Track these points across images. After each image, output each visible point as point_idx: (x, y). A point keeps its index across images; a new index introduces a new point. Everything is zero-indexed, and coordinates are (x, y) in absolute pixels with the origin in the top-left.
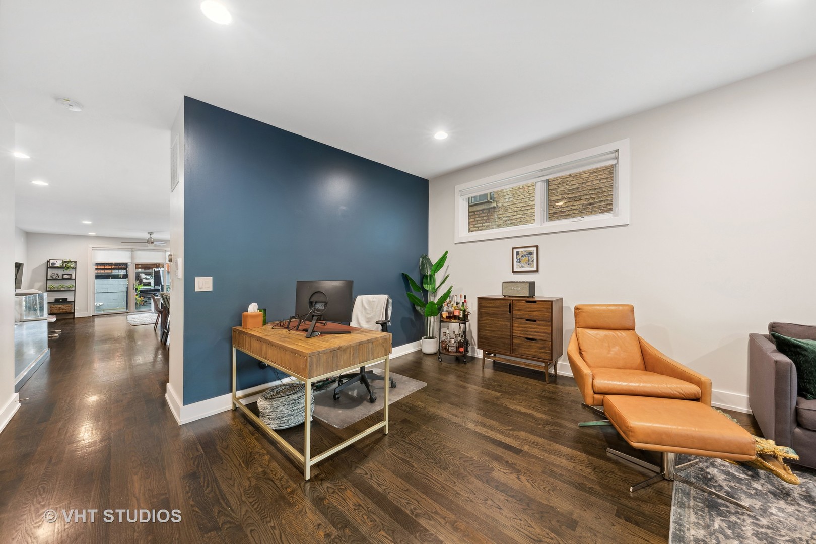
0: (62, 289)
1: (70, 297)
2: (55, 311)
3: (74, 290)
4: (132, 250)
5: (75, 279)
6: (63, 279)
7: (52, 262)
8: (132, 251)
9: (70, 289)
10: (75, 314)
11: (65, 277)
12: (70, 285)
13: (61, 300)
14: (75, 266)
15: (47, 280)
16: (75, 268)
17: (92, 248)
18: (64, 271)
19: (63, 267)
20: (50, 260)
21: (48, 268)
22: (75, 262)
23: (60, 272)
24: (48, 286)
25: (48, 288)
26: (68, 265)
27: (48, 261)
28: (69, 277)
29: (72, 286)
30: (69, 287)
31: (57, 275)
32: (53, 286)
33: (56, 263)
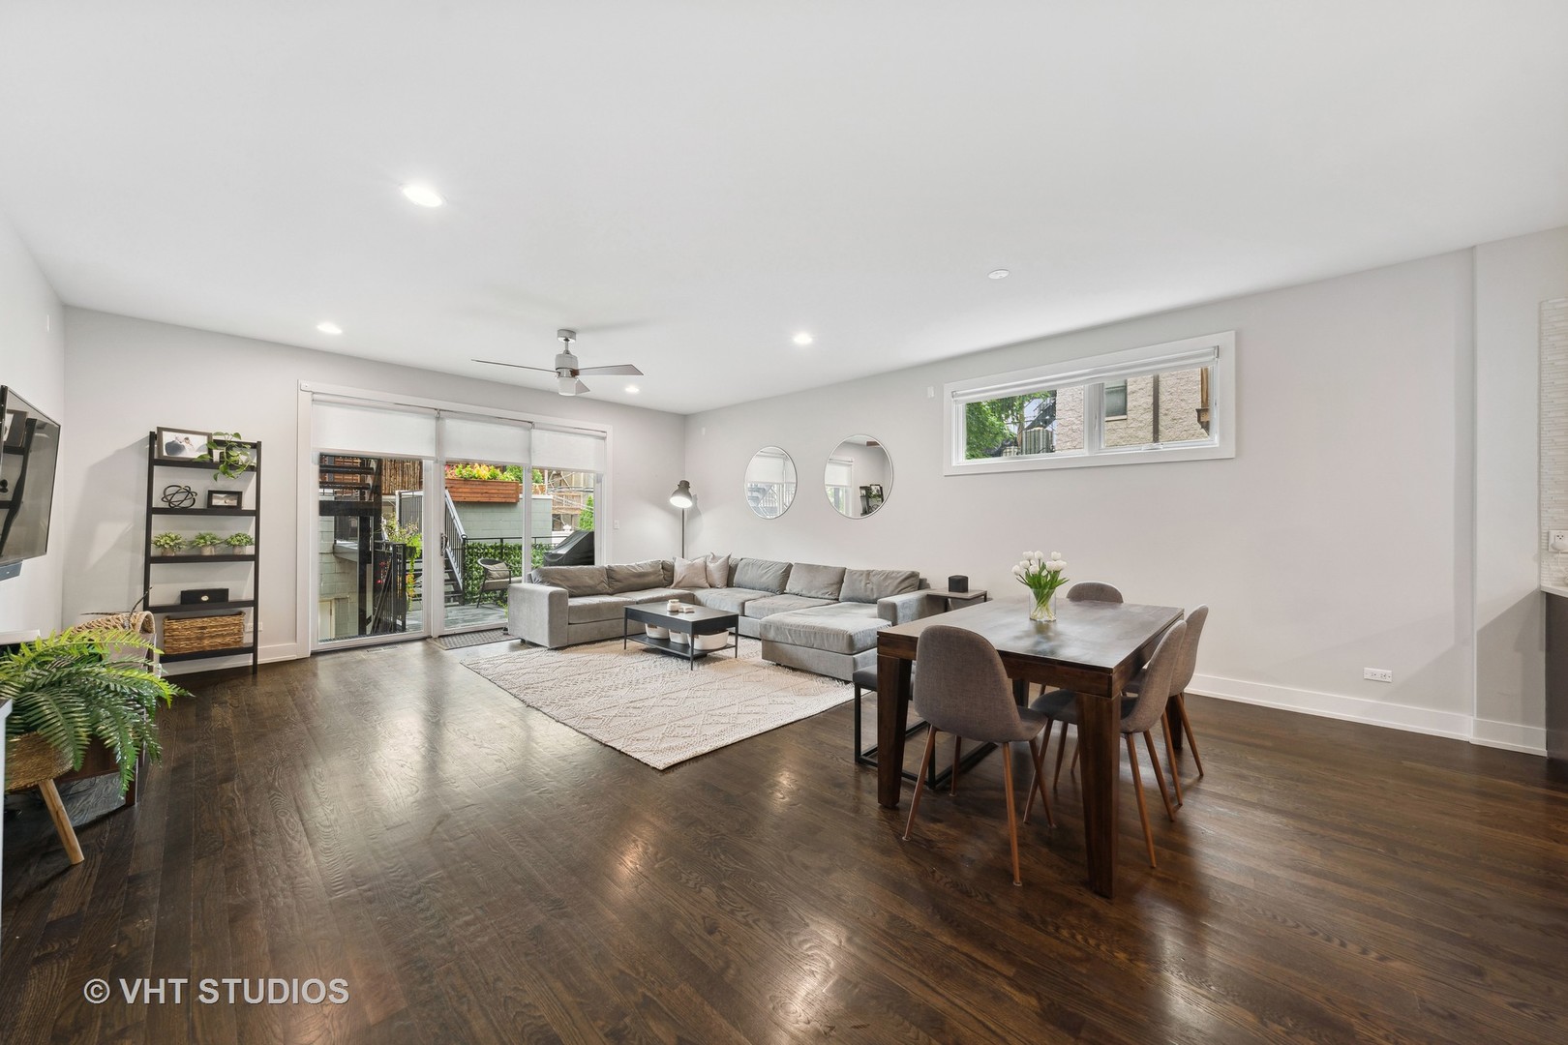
0: (208, 551)
1: (236, 582)
2: (183, 644)
3: (255, 558)
4: (439, 415)
5: (256, 513)
6: (211, 510)
7: (167, 438)
8: (438, 418)
9: (237, 551)
10: (259, 648)
11: (218, 501)
12: (237, 535)
13: (205, 598)
14: (255, 461)
15: (151, 511)
16: (256, 469)
17: (314, 393)
18: (216, 479)
19: (212, 460)
20: (160, 429)
21: (153, 462)
22: (256, 446)
23: (200, 483)
24: (153, 539)
25: (153, 546)
26: (229, 456)
27: (152, 433)
28: (234, 503)
29: (245, 541)
30: (232, 542)
31: (189, 492)
32: (172, 540)
33: (184, 444)
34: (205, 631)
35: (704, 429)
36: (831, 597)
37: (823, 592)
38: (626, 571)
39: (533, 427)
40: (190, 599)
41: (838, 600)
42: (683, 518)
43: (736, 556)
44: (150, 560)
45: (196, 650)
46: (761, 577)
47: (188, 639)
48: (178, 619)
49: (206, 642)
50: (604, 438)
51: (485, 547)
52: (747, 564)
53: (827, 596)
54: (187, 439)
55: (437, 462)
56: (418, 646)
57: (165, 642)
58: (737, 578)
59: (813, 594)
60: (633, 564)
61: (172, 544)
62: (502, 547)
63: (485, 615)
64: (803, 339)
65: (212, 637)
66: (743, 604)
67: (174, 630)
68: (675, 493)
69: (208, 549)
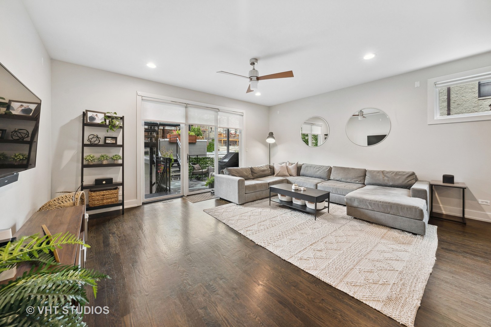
0: (105, 162)
1: (115, 175)
2: (96, 202)
3: (122, 165)
4: (187, 106)
5: (122, 146)
6: (106, 145)
7: (90, 114)
8: (186, 107)
9: (116, 162)
10: (124, 202)
11: (108, 141)
12: (116, 155)
13: (104, 182)
14: (122, 124)
15: (84, 145)
16: (122, 127)
17: (142, 96)
18: (108, 132)
19: (106, 124)
20: (87, 111)
21: (84, 124)
22: (122, 118)
23: (102, 133)
24: (84, 157)
25: (84, 160)
26: (112, 122)
27: (84, 112)
28: (114, 142)
29: (118, 158)
30: (114, 158)
31: (97, 137)
32: (92, 158)
33: (95, 117)
34: (104, 197)
35: (278, 112)
36: (360, 183)
37: (355, 180)
38: (258, 169)
39: (219, 111)
40: (98, 182)
41: (364, 184)
42: (270, 147)
43: (300, 163)
44: (83, 166)
45: (101, 205)
46: (317, 172)
47: (98, 200)
48: (94, 191)
49: (105, 201)
50: (242, 116)
51: (192, 159)
52: (307, 166)
53: (357, 182)
54: (97, 115)
55: (186, 125)
56: (179, 200)
57: (89, 201)
58: (302, 172)
59: (348, 181)
60: (259, 166)
61: (91, 159)
62: (197, 158)
63: (195, 184)
64: (369, 56)
65: (107, 199)
66: (316, 185)
67: (93, 196)
68: (268, 137)
69: (105, 161)
